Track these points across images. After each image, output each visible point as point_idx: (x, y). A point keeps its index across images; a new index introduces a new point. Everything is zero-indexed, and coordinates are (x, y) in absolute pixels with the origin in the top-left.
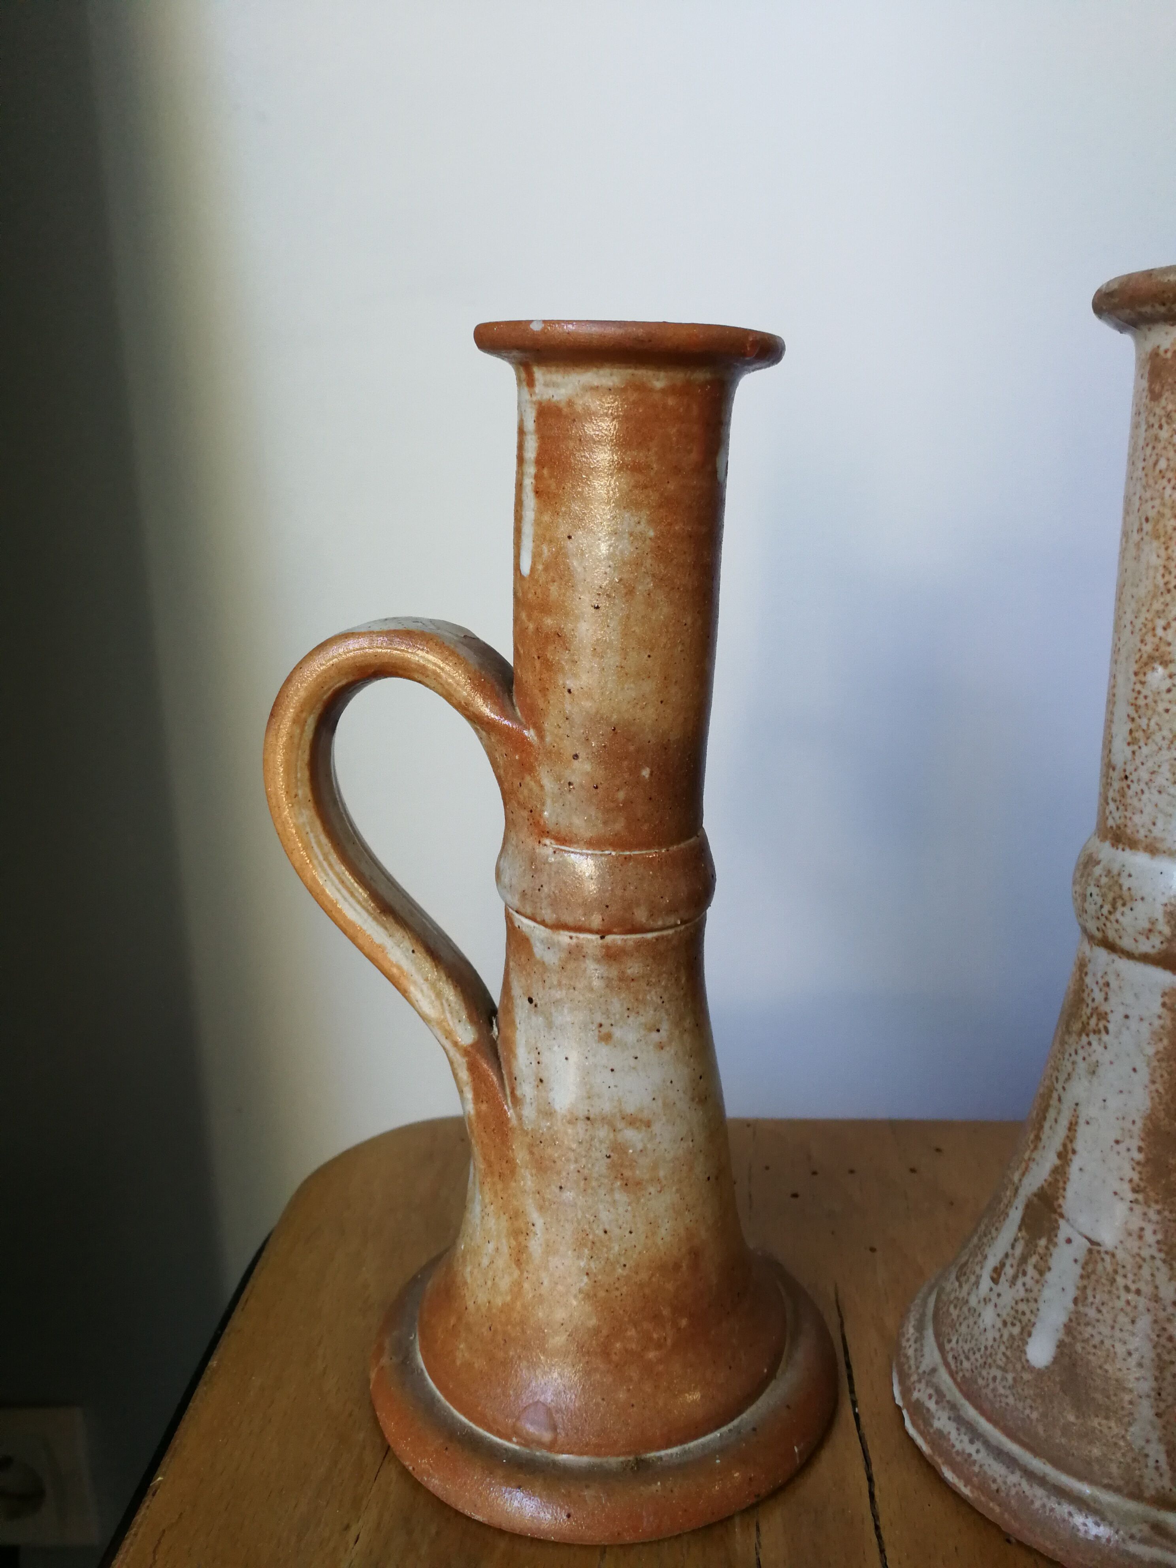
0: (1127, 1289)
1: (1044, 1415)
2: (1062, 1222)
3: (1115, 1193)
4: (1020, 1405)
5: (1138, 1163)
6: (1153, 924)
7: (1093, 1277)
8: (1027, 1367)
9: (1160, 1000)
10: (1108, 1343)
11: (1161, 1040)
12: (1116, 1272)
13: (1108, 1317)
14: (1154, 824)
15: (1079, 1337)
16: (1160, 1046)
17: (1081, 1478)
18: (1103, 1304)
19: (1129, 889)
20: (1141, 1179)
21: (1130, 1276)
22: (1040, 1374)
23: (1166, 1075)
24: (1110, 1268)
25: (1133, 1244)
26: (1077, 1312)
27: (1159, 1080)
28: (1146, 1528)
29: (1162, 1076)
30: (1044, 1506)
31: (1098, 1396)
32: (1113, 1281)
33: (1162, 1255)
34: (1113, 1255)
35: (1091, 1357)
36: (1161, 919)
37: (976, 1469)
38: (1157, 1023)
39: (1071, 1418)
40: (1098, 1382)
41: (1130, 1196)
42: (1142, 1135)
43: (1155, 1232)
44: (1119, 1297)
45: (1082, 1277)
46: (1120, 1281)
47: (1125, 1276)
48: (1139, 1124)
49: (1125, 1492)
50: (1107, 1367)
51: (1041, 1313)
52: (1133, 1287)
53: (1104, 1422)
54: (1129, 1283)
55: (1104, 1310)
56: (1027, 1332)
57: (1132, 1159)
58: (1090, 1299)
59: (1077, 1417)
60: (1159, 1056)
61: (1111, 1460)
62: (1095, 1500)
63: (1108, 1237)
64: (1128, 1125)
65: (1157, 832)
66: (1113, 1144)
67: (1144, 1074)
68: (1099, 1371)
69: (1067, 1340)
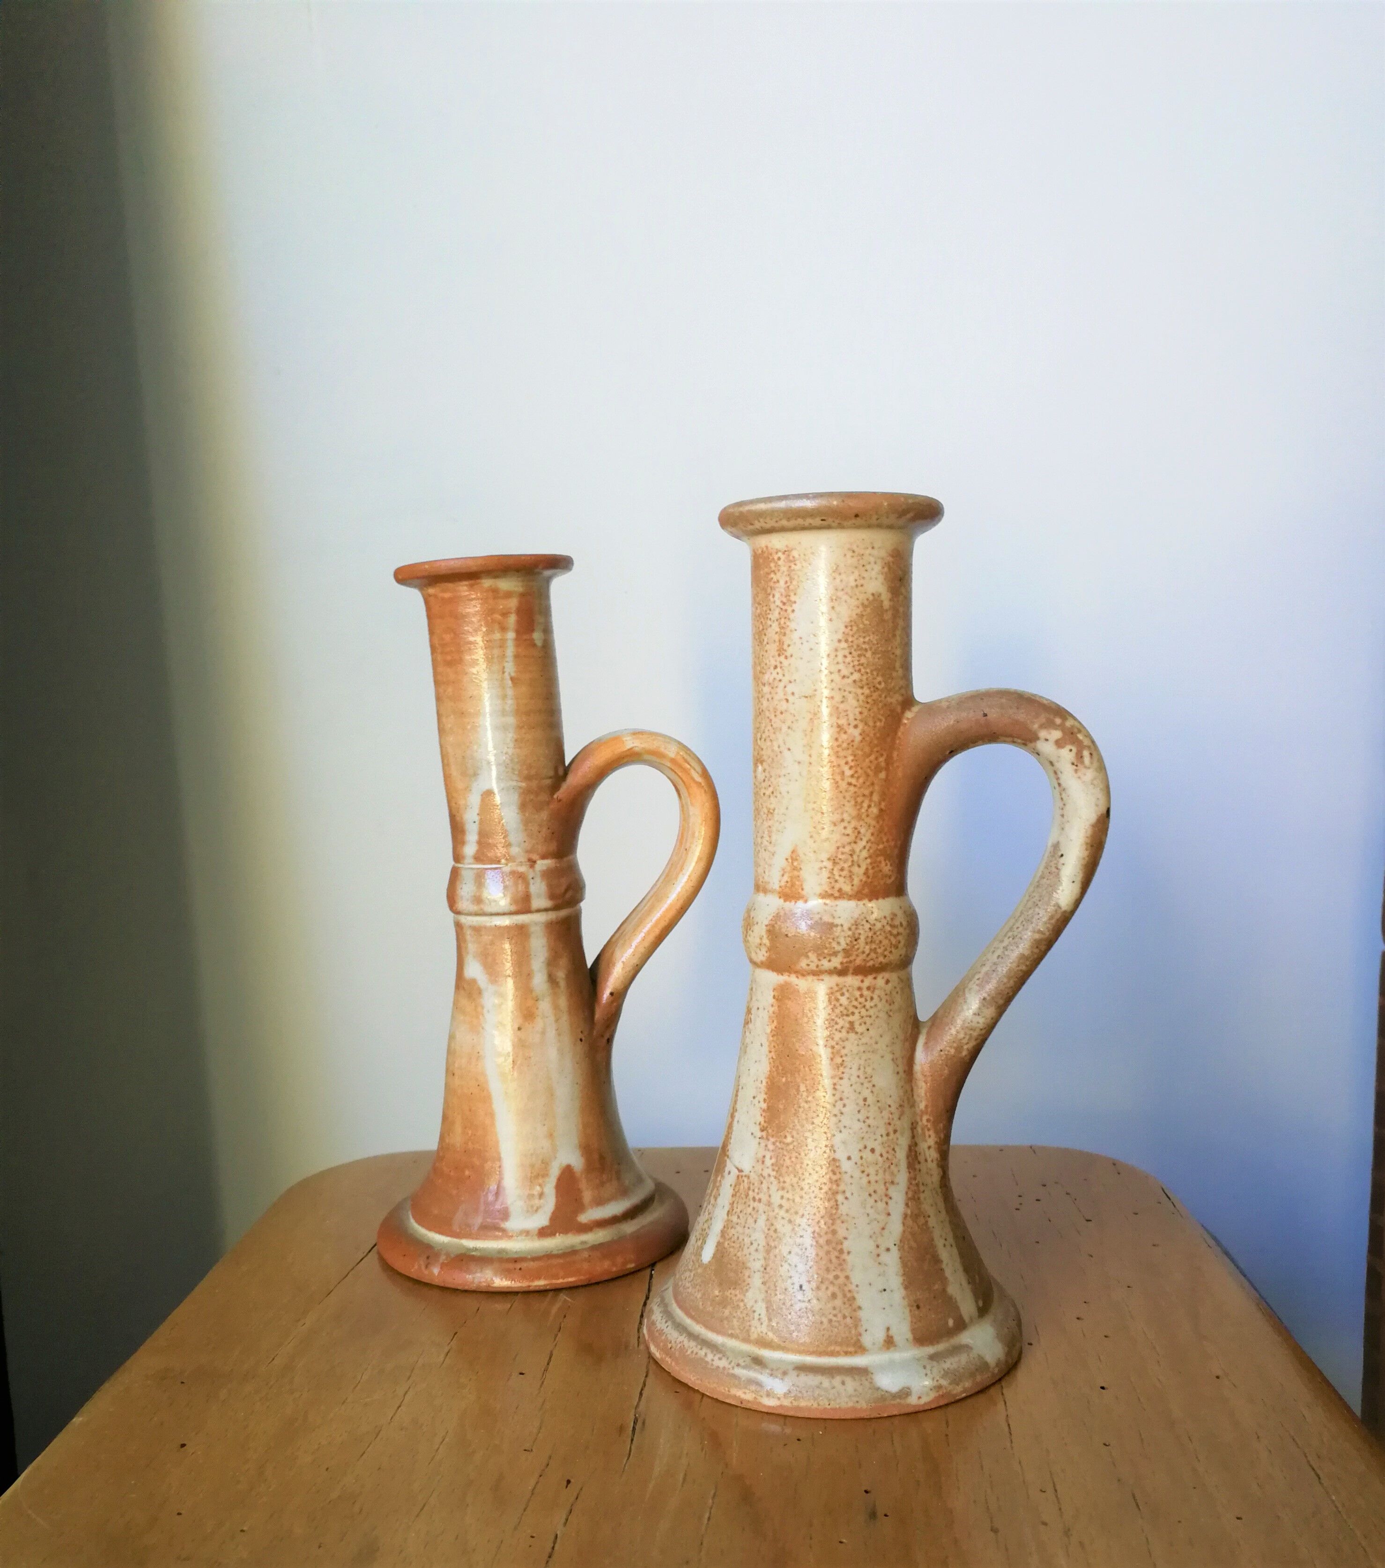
0: (754, 1199)
1: (704, 1294)
2: (728, 1161)
3: (752, 1134)
4: (693, 1291)
5: (764, 1111)
6: (761, 939)
7: (738, 1194)
8: (701, 1265)
9: (772, 994)
10: (741, 1238)
11: (773, 1021)
12: (749, 1188)
13: (742, 1221)
14: (764, 872)
15: (727, 1237)
16: (773, 1026)
17: (718, 1332)
18: (741, 1212)
19: (753, 918)
20: (765, 1122)
21: (756, 1190)
22: (706, 1267)
23: (776, 1046)
24: (746, 1186)
25: (759, 1167)
26: (728, 1220)
27: (773, 1050)
28: (748, 1360)
29: (774, 1047)
30: (692, 1352)
31: (732, 1275)
32: (747, 1196)
33: (774, 1173)
34: (749, 1177)
35: (732, 1250)
36: (765, 936)
37: (663, 1338)
38: (772, 1010)
39: (717, 1293)
40: (734, 1265)
41: (759, 1134)
42: (766, 1090)
43: (771, 1159)
44: (749, 1206)
45: (733, 1196)
46: (751, 1193)
47: (754, 1191)
48: (764, 1083)
49: (741, 1338)
50: (739, 1254)
51: (711, 1227)
52: (757, 1198)
53: (733, 1292)
54: (755, 1195)
55: (741, 1215)
56: (704, 1242)
57: (761, 1108)
58: (735, 1209)
59: (720, 1291)
60: (772, 1034)
61: (734, 1317)
62: (723, 1345)
63: (747, 1166)
64: (758, 1084)
65: (766, 879)
66: (752, 1099)
67: (765, 1049)
68: (734, 1258)
69: (721, 1241)
